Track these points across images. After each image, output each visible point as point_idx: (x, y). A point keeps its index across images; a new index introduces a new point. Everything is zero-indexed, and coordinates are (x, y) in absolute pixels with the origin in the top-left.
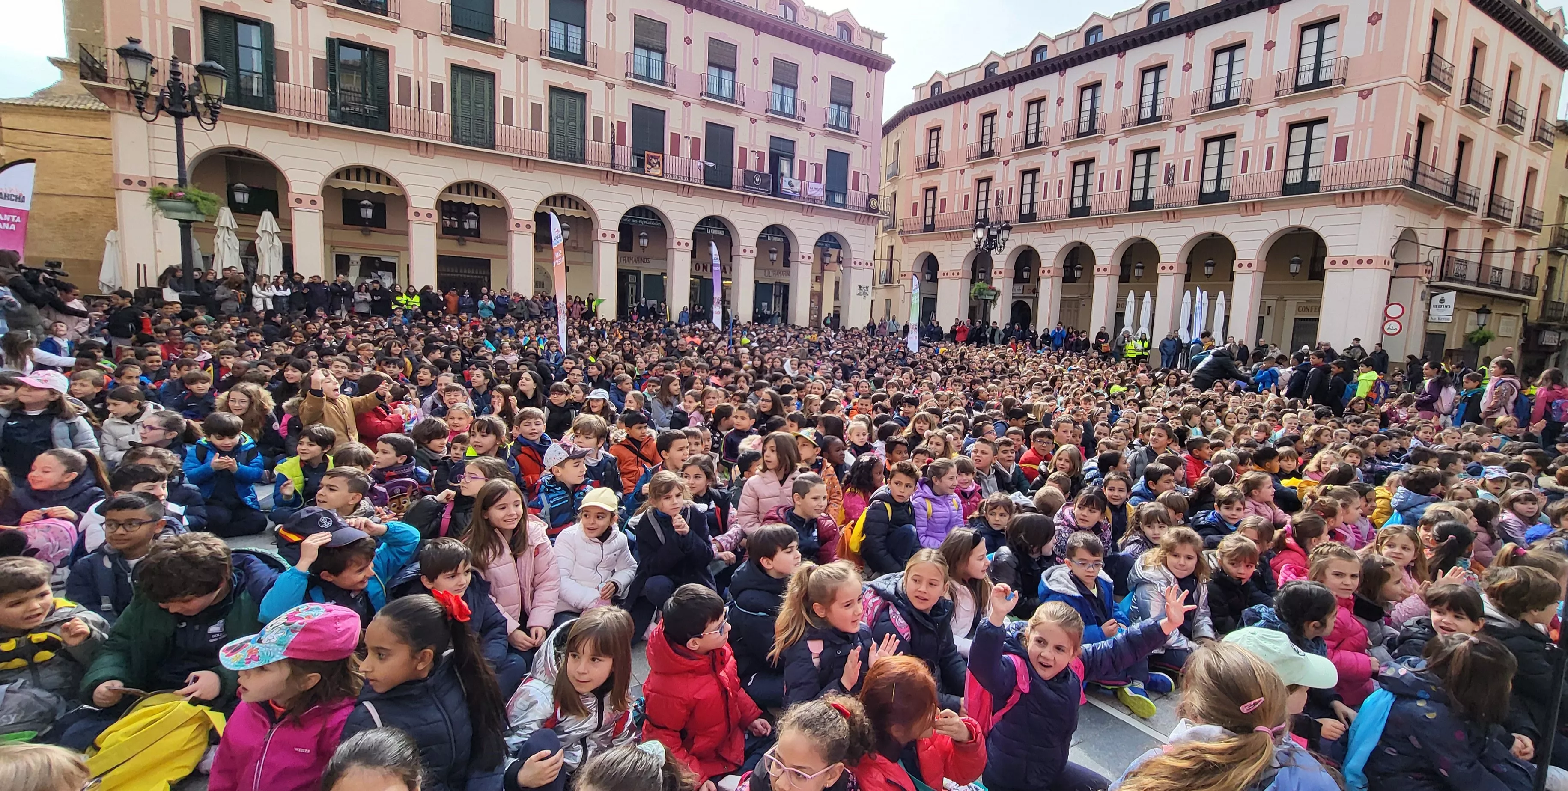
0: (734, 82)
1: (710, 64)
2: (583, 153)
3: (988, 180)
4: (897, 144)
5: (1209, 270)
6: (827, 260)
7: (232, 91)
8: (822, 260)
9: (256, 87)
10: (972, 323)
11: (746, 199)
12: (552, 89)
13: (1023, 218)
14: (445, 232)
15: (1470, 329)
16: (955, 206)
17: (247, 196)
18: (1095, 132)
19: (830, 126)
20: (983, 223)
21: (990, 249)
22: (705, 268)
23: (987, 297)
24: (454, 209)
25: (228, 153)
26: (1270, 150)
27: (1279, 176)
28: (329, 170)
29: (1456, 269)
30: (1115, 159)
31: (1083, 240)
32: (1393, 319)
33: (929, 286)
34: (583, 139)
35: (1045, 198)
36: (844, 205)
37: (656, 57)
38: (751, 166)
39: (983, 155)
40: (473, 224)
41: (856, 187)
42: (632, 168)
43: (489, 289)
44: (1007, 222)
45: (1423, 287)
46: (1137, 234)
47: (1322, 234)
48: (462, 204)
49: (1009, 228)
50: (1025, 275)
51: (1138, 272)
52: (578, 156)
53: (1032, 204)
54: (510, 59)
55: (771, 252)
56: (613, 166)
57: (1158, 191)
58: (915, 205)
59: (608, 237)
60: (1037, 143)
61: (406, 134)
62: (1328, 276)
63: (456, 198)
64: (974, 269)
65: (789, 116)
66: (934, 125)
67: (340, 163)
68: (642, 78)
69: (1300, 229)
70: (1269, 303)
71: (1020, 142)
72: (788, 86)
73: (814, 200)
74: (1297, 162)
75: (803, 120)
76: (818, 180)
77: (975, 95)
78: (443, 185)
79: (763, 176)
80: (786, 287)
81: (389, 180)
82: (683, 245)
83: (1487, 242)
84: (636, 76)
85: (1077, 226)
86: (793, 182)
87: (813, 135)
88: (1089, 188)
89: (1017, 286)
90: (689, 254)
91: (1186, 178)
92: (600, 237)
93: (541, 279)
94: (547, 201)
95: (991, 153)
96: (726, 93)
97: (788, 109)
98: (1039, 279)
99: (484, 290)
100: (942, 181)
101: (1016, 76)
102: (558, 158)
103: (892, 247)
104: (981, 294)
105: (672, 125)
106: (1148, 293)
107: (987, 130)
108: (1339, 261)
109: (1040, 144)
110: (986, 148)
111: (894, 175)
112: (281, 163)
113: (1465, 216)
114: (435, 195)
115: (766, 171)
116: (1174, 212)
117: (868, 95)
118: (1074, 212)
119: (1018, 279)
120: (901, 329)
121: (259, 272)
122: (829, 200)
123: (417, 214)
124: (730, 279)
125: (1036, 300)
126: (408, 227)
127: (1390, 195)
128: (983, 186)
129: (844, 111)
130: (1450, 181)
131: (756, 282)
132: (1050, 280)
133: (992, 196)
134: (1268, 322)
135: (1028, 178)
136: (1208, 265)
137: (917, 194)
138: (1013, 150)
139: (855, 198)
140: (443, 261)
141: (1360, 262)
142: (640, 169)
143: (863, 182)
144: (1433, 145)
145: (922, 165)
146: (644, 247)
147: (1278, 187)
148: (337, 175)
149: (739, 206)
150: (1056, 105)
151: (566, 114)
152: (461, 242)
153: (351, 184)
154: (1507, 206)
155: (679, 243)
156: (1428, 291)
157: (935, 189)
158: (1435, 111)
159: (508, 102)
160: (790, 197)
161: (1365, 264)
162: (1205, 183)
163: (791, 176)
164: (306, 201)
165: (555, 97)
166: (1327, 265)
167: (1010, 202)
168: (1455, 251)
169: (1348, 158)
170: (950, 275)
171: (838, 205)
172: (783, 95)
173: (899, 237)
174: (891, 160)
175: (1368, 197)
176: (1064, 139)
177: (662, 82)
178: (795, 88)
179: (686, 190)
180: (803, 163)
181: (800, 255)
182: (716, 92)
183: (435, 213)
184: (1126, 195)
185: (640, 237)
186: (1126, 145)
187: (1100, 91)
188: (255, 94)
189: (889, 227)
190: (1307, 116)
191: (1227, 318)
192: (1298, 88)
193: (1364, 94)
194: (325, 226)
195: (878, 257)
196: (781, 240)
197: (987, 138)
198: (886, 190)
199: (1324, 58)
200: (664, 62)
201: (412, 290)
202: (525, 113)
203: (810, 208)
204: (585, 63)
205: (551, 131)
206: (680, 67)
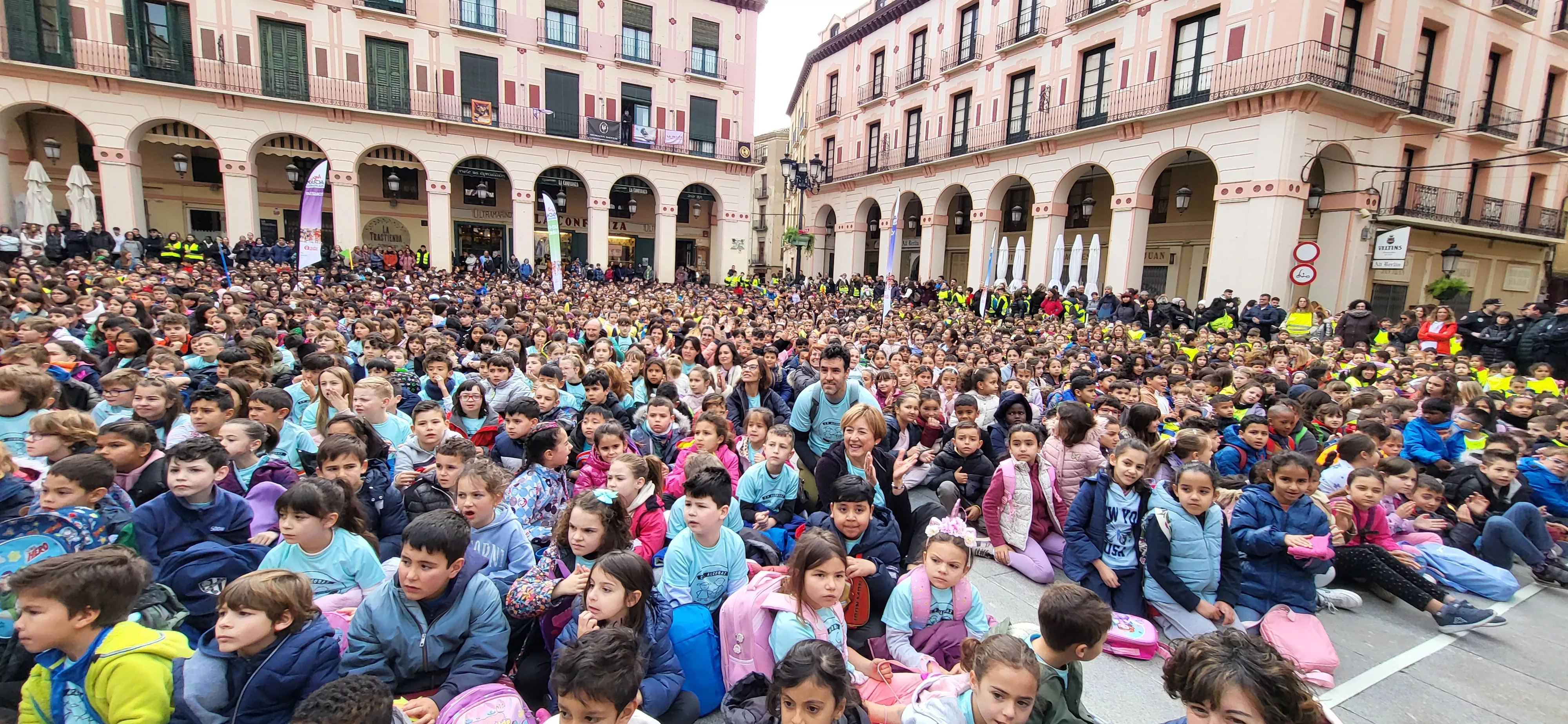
0: (578, 26)
2: (407, 103)
3: (879, 124)
11: (594, 150)
12: (370, 39)
18: (975, 56)
26: (1154, 56)
27: (1165, 87)
30: (991, 87)
31: (960, 183)
32: (1305, 263)
34: (407, 90)
36: (713, 155)
37: (487, 3)
38: (600, 113)
41: (725, 135)
42: (463, 117)
45: (1365, 223)
46: (1012, 172)
47: (1213, 155)
52: (403, 106)
53: (917, 145)
54: (320, 11)
56: (439, 115)
57: (1035, 121)
59: (440, 189)
60: (922, 77)
62: (1218, 210)
67: (143, 117)
68: (472, 25)
69: (1187, 151)
71: (907, 77)
72: (642, 29)
74: (1185, 68)
78: (255, 138)
79: (613, 124)
82: (525, 195)
84: (463, 23)
85: (956, 167)
86: (649, 130)
88: (970, 124)
90: (532, 205)
91: (1063, 101)
92: (429, 188)
94: (369, 153)
96: (570, 38)
98: (921, 229)
100: (839, 128)
102: (378, 108)
105: (506, 73)
106: (1021, 238)
108: (1231, 190)
114: (248, 147)
115: (617, 119)
116: (1047, 142)
118: (954, 151)
122: (695, 149)
123: (230, 167)
126: (221, 178)
132: (931, 231)
139: (725, 147)
141: (1257, 188)
143: (732, 128)
147: (1163, 99)
148: (143, 129)
149: (587, 156)
151: (388, 63)
155: (522, 195)
156: (1372, 227)
160: (643, 146)
161: (1263, 191)
162: (1084, 105)
163: (647, 124)
164: (113, 154)
165: (371, 47)
166: (1217, 196)
170: (846, 228)
171: (706, 154)
172: (636, 39)
176: (944, 69)
177: (494, 29)
178: (650, 32)
179: (524, 139)
181: (663, 208)
182: (558, 38)
183: (249, 166)
184: (1003, 127)
186: (1004, 68)
196: (642, 191)
200: (495, 8)
202: (341, 64)
203: (670, 158)
204: (404, 12)
205: (370, 82)
206: (511, 11)
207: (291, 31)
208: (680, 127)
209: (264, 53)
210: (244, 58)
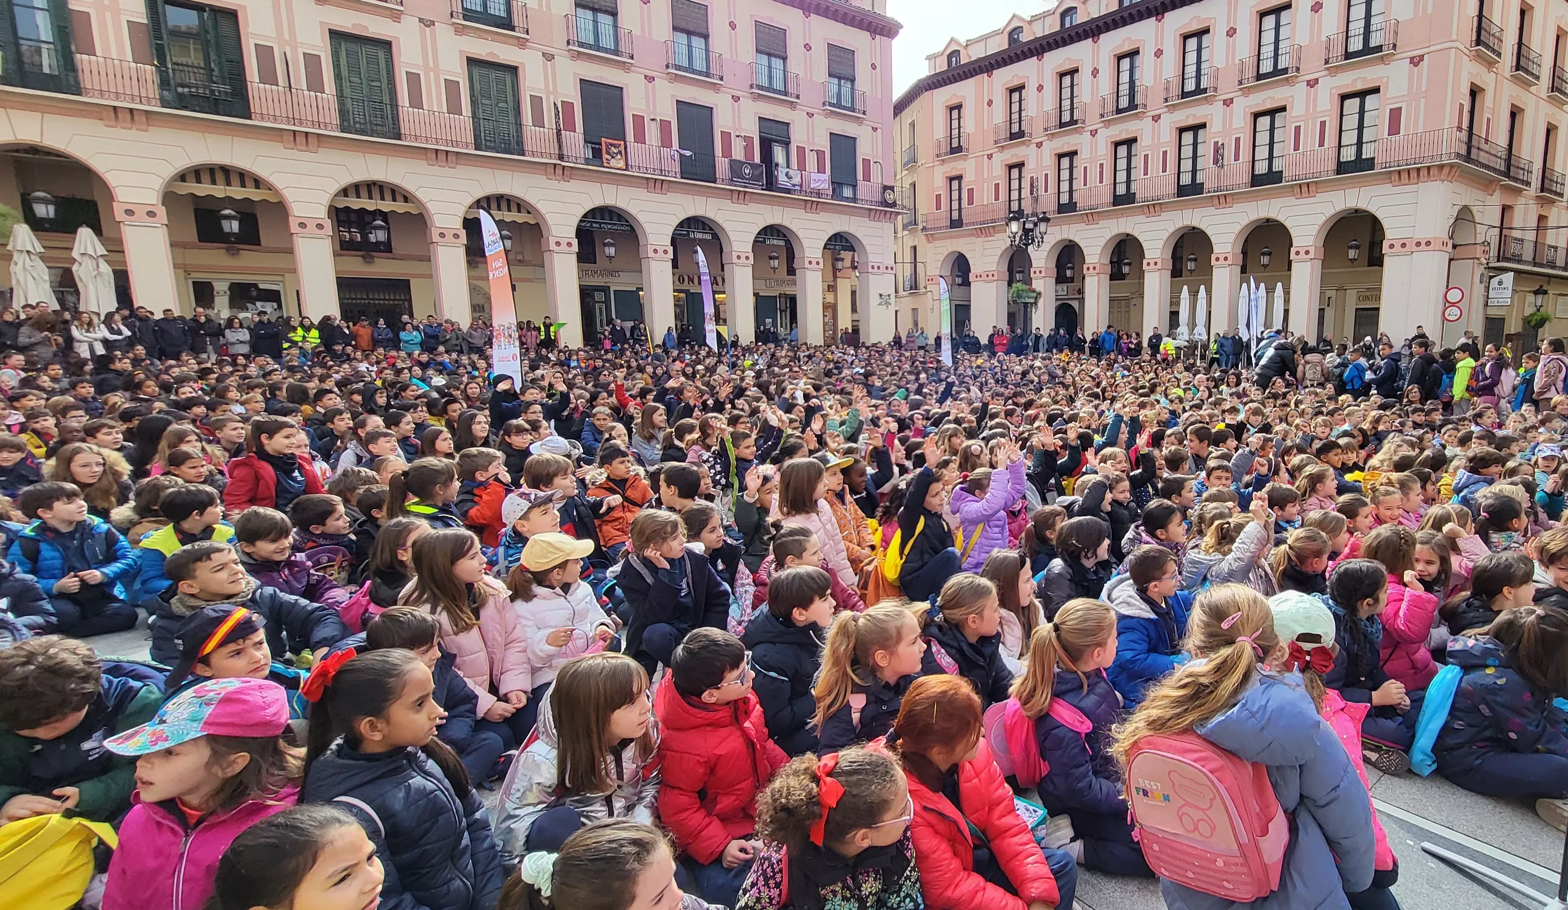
0: (707, 50)
1: (675, 29)
2: (520, 142)
3: (1020, 165)
4: (913, 125)
5: (1265, 260)
6: (840, 265)
7: (12, 66)
8: (834, 266)
9: (48, 63)
10: (1013, 331)
11: (735, 195)
12: (472, 61)
13: (1062, 209)
14: (344, 247)
15: (1529, 311)
16: (985, 196)
17: (51, 209)
18: (1136, 107)
19: (831, 104)
20: (1018, 215)
21: (1027, 245)
22: (691, 280)
23: (1027, 300)
24: (353, 217)
25: (17, 151)
26: (1323, 124)
27: (1333, 153)
28: (170, 171)
29: (1513, 248)
30: (1159, 138)
31: (1129, 231)
32: (1453, 304)
33: (960, 292)
34: (519, 125)
35: (1085, 185)
36: (854, 199)
37: (605, 20)
38: (738, 153)
39: (1013, 136)
40: (381, 236)
41: (867, 177)
42: (586, 159)
43: (411, 316)
44: (1044, 213)
45: (1481, 269)
46: (1188, 223)
47: (1379, 215)
48: (363, 210)
49: (1046, 220)
50: (1069, 273)
51: (1191, 265)
52: (514, 145)
53: (1071, 191)
54: (410, 24)
55: (771, 258)
56: (561, 157)
57: (1207, 175)
58: (938, 197)
60: (1071, 122)
61: (275, 121)
62: (1386, 260)
63: (355, 203)
64: (1010, 270)
65: (779, 92)
66: (954, 102)
67: (184, 162)
68: (590, 47)
69: (1357, 211)
70: (1329, 293)
72: (776, 56)
73: (819, 194)
74: (1350, 138)
75: (798, 97)
76: (821, 170)
77: (999, 66)
78: (336, 187)
79: (754, 166)
80: (793, 300)
81: (258, 183)
82: (660, 252)
83: (1542, 218)
84: (581, 45)
85: (1122, 216)
86: (791, 173)
87: (810, 115)
88: (1133, 171)
89: (1060, 287)
90: (670, 264)
91: (1237, 158)
92: (552, 246)
93: (480, 301)
94: (478, 204)
95: (1021, 134)
96: (700, 65)
97: (778, 85)
98: (1084, 278)
99: (405, 318)
100: (967, 167)
101: (1044, 43)
102: (487, 149)
103: (915, 248)
104: (1019, 296)
105: (633, 105)
106: (1202, 287)
107: (1015, 107)
108: (1397, 245)
109: (1076, 122)
110: (1015, 128)
111: (912, 162)
112: (97, 164)
113: (1519, 191)
114: (325, 199)
115: (757, 160)
116: (1225, 196)
117: (874, 67)
118: (1118, 200)
119: (1061, 279)
120: (931, 341)
121: (82, 308)
122: (836, 193)
123: (302, 225)
124: (724, 293)
125: (1082, 301)
126: (292, 242)
127: (1446, 171)
128: (1015, 172)
129: (846, 87)
130: (1503, 154)
131: (756, 295)
132: (1096, 279)
133: (1026, 184)
134: (1329, 314)
135: (1065, 162)
136: (1264, 254)
137: (940, 184)
138: (1046, 130)
139: (867, 191)
140: (344, 284)
141: (1418, 244)
142: (597, 161)
143: (874, 170)
144: (1487, 115)
145: (943, 150)
146: (610, 258)
147: (1332, 166)
148: (182, 177)
149: (726, 204)
150: (1090, 77)
151: (494, 92)
152: (368, 259)
153: (204, 189)
154: (1559, 180)
155: (656, 251)
156: (1486, 272)
157: (959, 178)
158: (1486, 80)
159: (414, 79)
160: (788, 191)
161: (1423, 246)
162: (1257, 163)
163: (788, 167)
164: (140, 212)
165: (476, 71)
166: (1385, 249)
167: (1046, 191)
168: (1511, 229)
169: (1402, 132)
170: (984, 277)
171: (847, 199)
172: (770, 67)
173: (921, 236)
174: (906, 146)
175: (1424, 173)
176: (1102, 116)
177: (616, 52)
178: (785, 59)
179: (658, 185)
180: (801, 150)
181: (807, 261)
182: (685, 64)
183: (328, 224)
184: (1173, 179)
185: (605, 245)
186: (1171, 121)
187: (1138, 60)
188: (46, 70)
189: (910, 224)
190: (1359, 86)
191: (1286, 312)
192: (1348, 55)
193: (1416, 61)
194: (173, 245)
195: (899, 260)
196: (782, 243)
197: (1015, 116)
198: (903, 180)
199: (1373, 21)
200: (615, 26)
201: (307, 322)
202: (438, 92)
204: (513, 29)
205: (474, 115)
206: (636, 32)
207: (374, 50)
209: (338, 76)
210: (316, 86)
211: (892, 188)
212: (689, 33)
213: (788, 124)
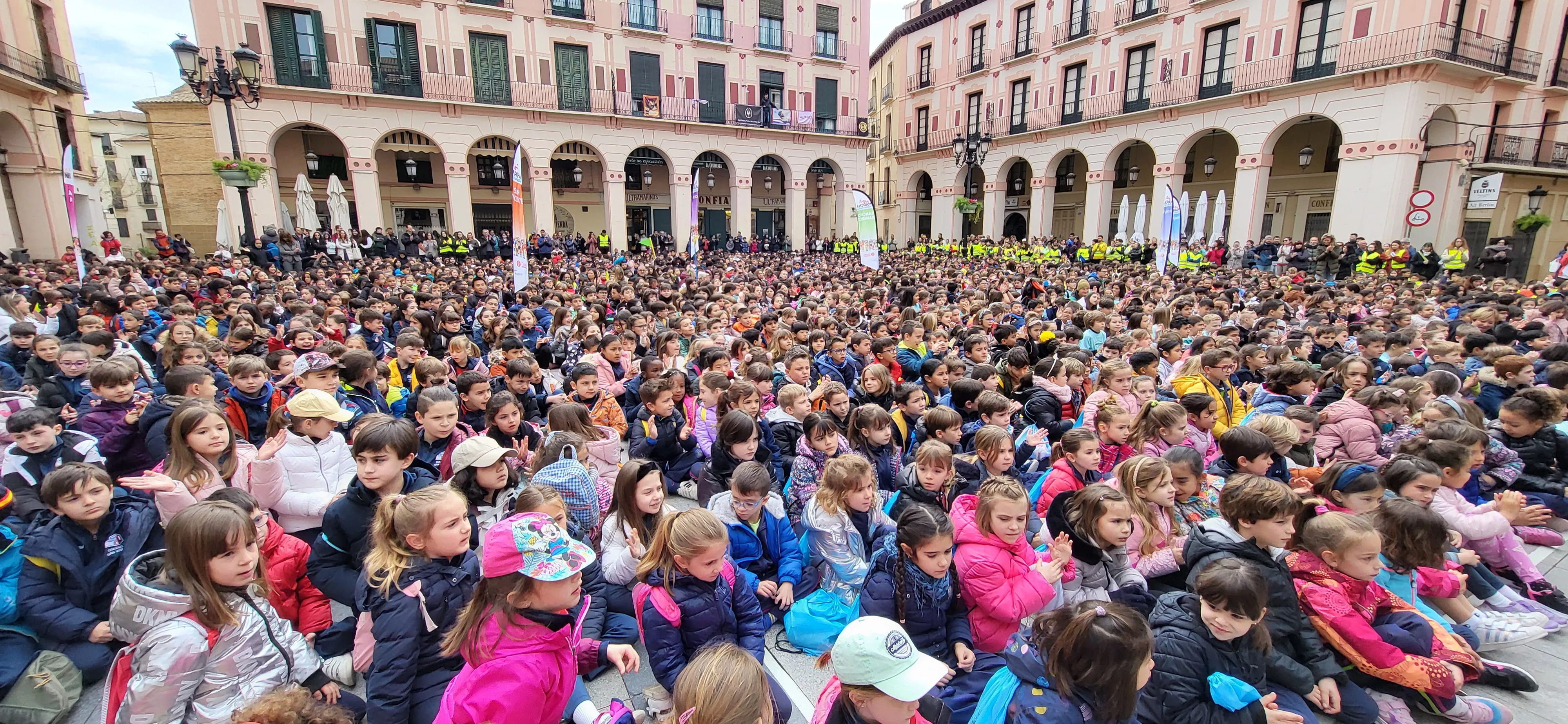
0: (722, 20)
1: (699, 5)
2: (588, 102)
3: (979, 94)
4: (891, 66)
5: (1209, 169)
6: (821, 185)
8: (816, 186)
9: (315, 68)
11: (739, 133)
12: (558, 45)
13: (1014, 130)
14: (477, 183)
15: (1521, 213)
16: (947, 122)
18: (1088, 33)
19: (818, 54)
22: (708, 200)
24: (483, 162)
26: (1279, 33)
27: (1289, 61)
28: (378, 136)
29: (1508, 147)
30: (1107, 60)
31: (1075, 147)
32: (1421, 208)
33: (923, 205)
34: (588, 89)
35: (1036, 107)
36: (834, 131)
37: (648, 4)
38: (743, 100)
39: (974, 68)
40: (499, 174)
41: (845, 112)
42: (632, 111)
44: (998, 135)
45: (1461, 171)
46: (1131, 137)
47: (1337, 120)
48: (489, 157)
50: (1018, 186)
51: (1133, 176)
52: (584, 104)
53: (1023, 113)
54: (518, 22)
55: (766, 181)
56: (615, 111)
57: (1155, 91)
58: (908, 125)
59: (616, 178)
60: (1028, 51)
61: (436, 98)
62: (1343, 166)
63: (484, 152)
64: (966, 185)
65: (777, 48)
66: (925, 43)
67: (386, 129)
68: (637, 26)
69: (1312, 117)
70: (1276, 200)
71: (1010, 52)
72: (775, 19)
73: (805, 128)
74: (1309, 44)
75: (791, 50)
78: (472, 142)
79: (754, 109)
80: (782, 213)
81: (427, 140)
82: (683, 179)
83: (1550, 113)
84: (631, 25)
85: (1069, 133)
86: (783, 112)
87: (801, 64)
88: (1081, 92)
89: (1010, 199)
90: (690, 188)
91: (1185, 73)
92: (608, 178)
93: (560, 218)
94: (560, 149)
95: (981, 66)
96: (715, 32)
97: (776, 42)
98: (1030, 191)
100: (934, 99)
102: (567, 108)
103: (888, 169)
105: (667, 68)
106: (1143, 196)
107: (977, 43)
108: (1355, 149)
109: (1031, 51)
110: (976, 62)
111: (889, 97)
113: (1521, 86)
114: (466, 150)
115: (757, 104)
116: (1171, 110)
117: (854, 20)
118: (1066, 119)
119: (1011, 192)
122: (820, 127)
123: (452, 168)
124: (728, 209)
125: (1028, 210)
126: (446, 180)
127: (1420, 70)
128: (974, 101)
129: (831, 39)
130: (1501, 48)
131: (753, 209)
132: (1041, 191)
133: (983, 110)
134: (1276, 217)
135: (1019, 88)
136: (1208, 163)
137: (910, 114)
138: (1003, 60)
139: (845, 123)
140: (477, 208)
141: (1381, 147)
142: (640, 112)
143: (852, 106)
144: (1480, 9)
145: (913, 85)
146: (648, 185)
147: (1288, 74)
148: (386, 139)
149: (733, 140)
150: (1046, 9)
151: (571, 67)
152: (495, 191)
153: (397, 147)
155: (680, 179)
157: (927, 108)
159: (520, 61)
160: (780, 127)
161: (1386, 150)
162: (1205, 77)
163: (782, 107)
164: (363, 164)
165: (560, 51)
166: (1342, 154)
167: (1000, 114)
168: (1507, 127)
169: (1370, 34)
170: (943, 192)
171: (828, 131)
172: (770, 28)
173: (894, 159)
174: (885, 84)
175: (1393, 74)
176: (1055, 44)
177: (656, 28)
178: (782, 20)
179: (683, 128)
180: (792, 93)
181: (794, 182)
182: (705, 32)
183: (467, 167)
184: (1120, 97)
185: (646, 175)
186: (1120, 43)
188: (313, 75)
189: (885, 149)
196: (775, 169)
197: (977, 51)
200: (656, 8)
202: (536, 70)
203: (799, 138)
204: (584, 17)
205: (559, 84)
206: (670, 11)
207: (493, 43)
208: (807, 108)
209: (474, 63)
210: (460, 71)
211: (865, 120)
212: (709, 7)
213: (782, 73)
